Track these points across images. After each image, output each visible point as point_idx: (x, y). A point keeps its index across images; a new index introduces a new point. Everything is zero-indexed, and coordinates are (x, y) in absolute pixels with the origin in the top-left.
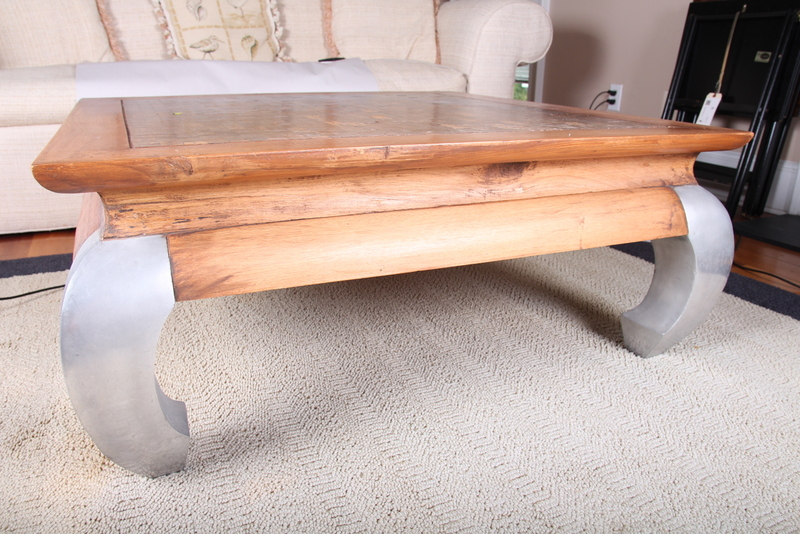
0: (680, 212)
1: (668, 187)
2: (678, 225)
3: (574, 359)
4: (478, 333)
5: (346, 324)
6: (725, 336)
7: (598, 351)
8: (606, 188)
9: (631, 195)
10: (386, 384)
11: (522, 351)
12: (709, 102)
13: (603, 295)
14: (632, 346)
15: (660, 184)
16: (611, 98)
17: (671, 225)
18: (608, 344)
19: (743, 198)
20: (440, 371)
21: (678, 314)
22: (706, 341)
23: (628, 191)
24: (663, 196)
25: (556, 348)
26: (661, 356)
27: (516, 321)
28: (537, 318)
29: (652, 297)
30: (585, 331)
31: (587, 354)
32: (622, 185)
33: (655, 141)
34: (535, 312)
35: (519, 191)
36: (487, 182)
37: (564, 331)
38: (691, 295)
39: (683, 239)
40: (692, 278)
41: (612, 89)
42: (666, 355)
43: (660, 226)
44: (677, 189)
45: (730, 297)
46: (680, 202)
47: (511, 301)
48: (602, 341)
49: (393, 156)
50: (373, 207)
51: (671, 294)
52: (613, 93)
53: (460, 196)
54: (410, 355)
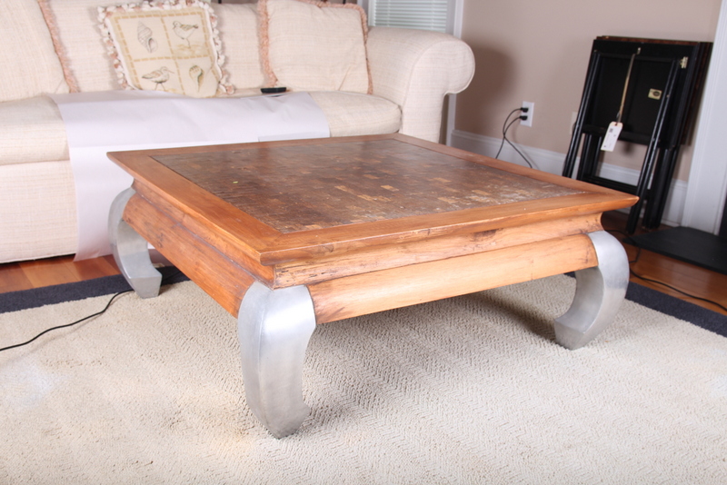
0: (593, 251)
1: (584, 234)
2: (591, 260)
3: (523, 352)
4: (451, 338)
6: (626, 333)
7: (538, 346)
8: (545, 238)
11: (486, 348)
13: (535, 305)
14: (562, 342)
15: (579, 232)
16: (523, 114)
17: (587, 260)
18: (545, 342)
20: (434, 364)
21: (593, 319)
22: (614, 337)
23: (559, 239)
24: (581, 241)
25: (509, 345)
26: (583, 348)
27: (476, 327)
28: (491, 324)
29: (575, 307)
30: (527, 333)
31: (532, 349)
34: (488, 320)
35: (494, 244)
36: (475, 240)
37: (512, 333)
38: (602, 305)
39: (595, 269)
40: (602, 293)
41: (525, 106)
42: (586, 348)
43: (580, 261)
44: (590, 235)
45: (631, 303)
47: (468, 311)
48: (541, 339)
49: (432, 233)
50: (413, 261)
51: (588, 306)
52: (525, 110)
53: (460, 251)
54: (409, 355)
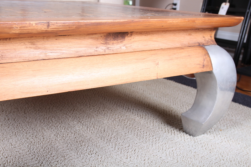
0: (208, 59)
1: (202, 46)
2: (207, 66)
3: (157, 139)
4: (106, 128)
5: (33, 126)
6: (235, 124)
7: (170, 134)
8: (169, 47)
9: (183, 50)
10: (54, 158)
11: (130, 136)
12: (223, 8)
13: (172, 106)
14: (188, 131)
15: (197, 44)
16: (174, 7)
17: (204, 66)
18: (175, 131)
19: (241, 56)
20: (85, 149)
22: (226, 127)
23: (181, 48)
24: (199, 50)
25: (148, 134)
26: (203, 135)
27: (126, 121)
28: (137, 119)
30: (163, 124)
31: (164, 136)
32: (178, 45)
33: (194, 21)
34: (136, 116)
35: (124, 48)
36: (106, 43)
37: (152, 124)
38: (216, 102)
39: (210, 73)
40: (216, 93)
41: (175, 2)
42: (205, 135)
43: (198, 66)
44: (206, 47)
45: (237, 105)
46: (208, 54)
48: (172, 129)
50: (42, 56)
52: (175, 5)
53: (92, 51)
54: (69, 141)
